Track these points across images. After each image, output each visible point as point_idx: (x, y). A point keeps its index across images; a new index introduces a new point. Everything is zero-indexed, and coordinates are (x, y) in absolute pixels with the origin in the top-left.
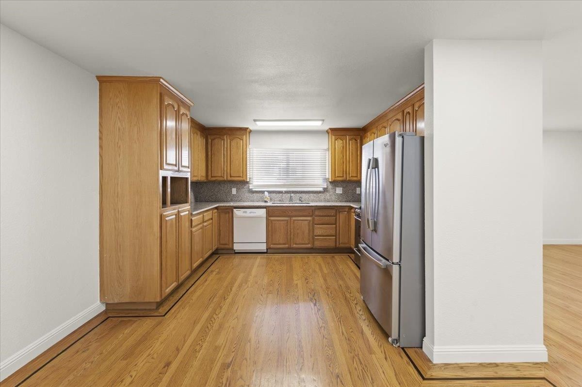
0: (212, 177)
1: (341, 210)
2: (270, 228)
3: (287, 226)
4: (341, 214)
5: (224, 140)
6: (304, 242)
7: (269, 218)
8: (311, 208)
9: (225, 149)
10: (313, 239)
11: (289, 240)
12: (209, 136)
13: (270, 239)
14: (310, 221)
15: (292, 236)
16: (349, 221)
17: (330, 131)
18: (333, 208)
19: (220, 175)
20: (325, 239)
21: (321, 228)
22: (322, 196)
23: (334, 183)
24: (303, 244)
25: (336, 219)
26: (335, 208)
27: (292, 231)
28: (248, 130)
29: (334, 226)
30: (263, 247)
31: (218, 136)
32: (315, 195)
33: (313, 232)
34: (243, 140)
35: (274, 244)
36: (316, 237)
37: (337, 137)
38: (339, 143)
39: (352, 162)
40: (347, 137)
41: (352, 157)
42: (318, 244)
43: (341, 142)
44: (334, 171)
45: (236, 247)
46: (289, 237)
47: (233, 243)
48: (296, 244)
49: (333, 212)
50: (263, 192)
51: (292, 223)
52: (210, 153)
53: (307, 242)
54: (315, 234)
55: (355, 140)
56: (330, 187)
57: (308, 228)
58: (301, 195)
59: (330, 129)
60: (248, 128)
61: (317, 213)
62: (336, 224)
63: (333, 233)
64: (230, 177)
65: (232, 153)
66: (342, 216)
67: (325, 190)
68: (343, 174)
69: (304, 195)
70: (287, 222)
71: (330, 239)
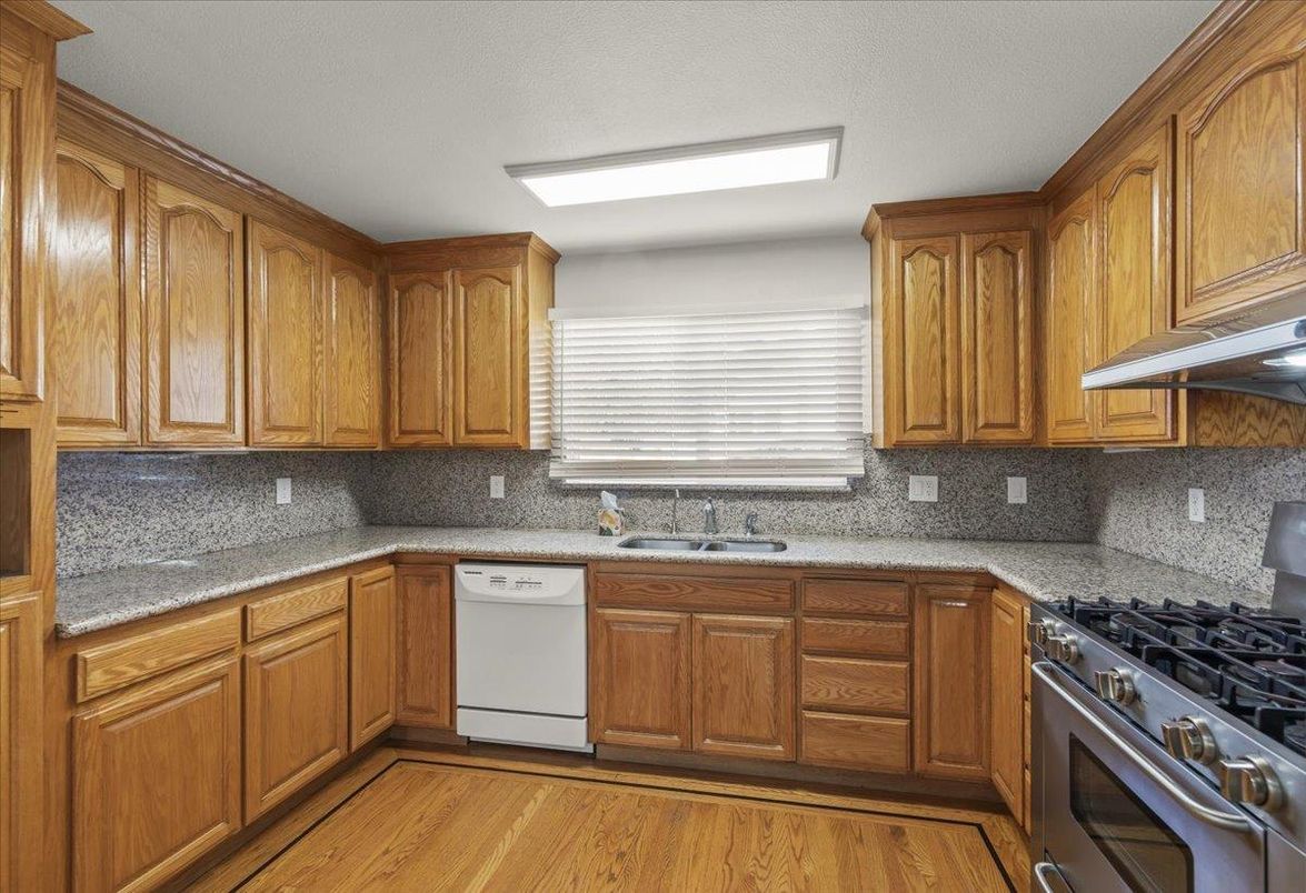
0: (402, 432)
1: (934, 590)
2: (601, 656)
3: (676, 648)
4: (935, 610)
5: (442, 288)
6: (752, 733)
7: (600, 611)
8: (788, 573)
9: (449, 325)
10: (796, 718)
11: (684, 713)
12: (392, 278)
13: (603, 705)
14: (780, 634)
15: (697, 697)
16: (978, 649)
17: (877, 219)
18: (898, 576)
19: (429, 425)
20: (858, 726)
21: (833, 671)
22: (846, 513)
23: (900, 455)
24: (749, 740)
25: (911, 631)
26: (906, 577)
27: (698, 673)
28: (532, 243)
29: (904, 666)
30: (575, 737)
31: (423, 276)
32: (813, 506)
33: (797, 687)
34: (510, 283)
35: (619, 728)
36: (809, 715)
37: (912, 244)
38: (921, 274)
39: (988, 354)
40: (964, 238)
41: (989, 332)
42: (818, 748)
43: (935, 264)
44: (896, 402)
45: (469, 725)
46: (684, 703)
47: (453, 707)
48: (717, 737)
49: (893, 599)
50: (594, 492)
51: (698, 637)
52: (395, 344)
53: (765, 732)
54: (806, 697)
55: (1005, 250)
56: (881, 471)
57: (769, 666)
58: (751, 506)
59: (879, 209)
60: (528, 236)
61: (814, 598)
62: (908, 655)
63: (898, 699)
64: (469, 431)
65: (473, 336)
66: (944, 622)
67: (859, 486)
68: (944, 412)
69: (766, 505)
70: (676, 634)
71: (878, 729)
